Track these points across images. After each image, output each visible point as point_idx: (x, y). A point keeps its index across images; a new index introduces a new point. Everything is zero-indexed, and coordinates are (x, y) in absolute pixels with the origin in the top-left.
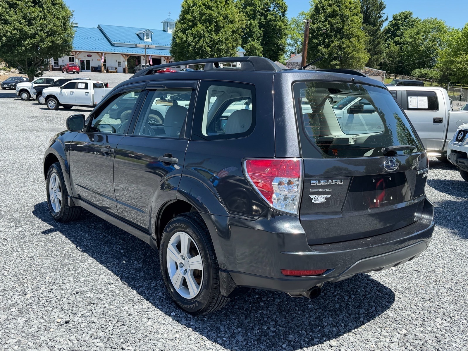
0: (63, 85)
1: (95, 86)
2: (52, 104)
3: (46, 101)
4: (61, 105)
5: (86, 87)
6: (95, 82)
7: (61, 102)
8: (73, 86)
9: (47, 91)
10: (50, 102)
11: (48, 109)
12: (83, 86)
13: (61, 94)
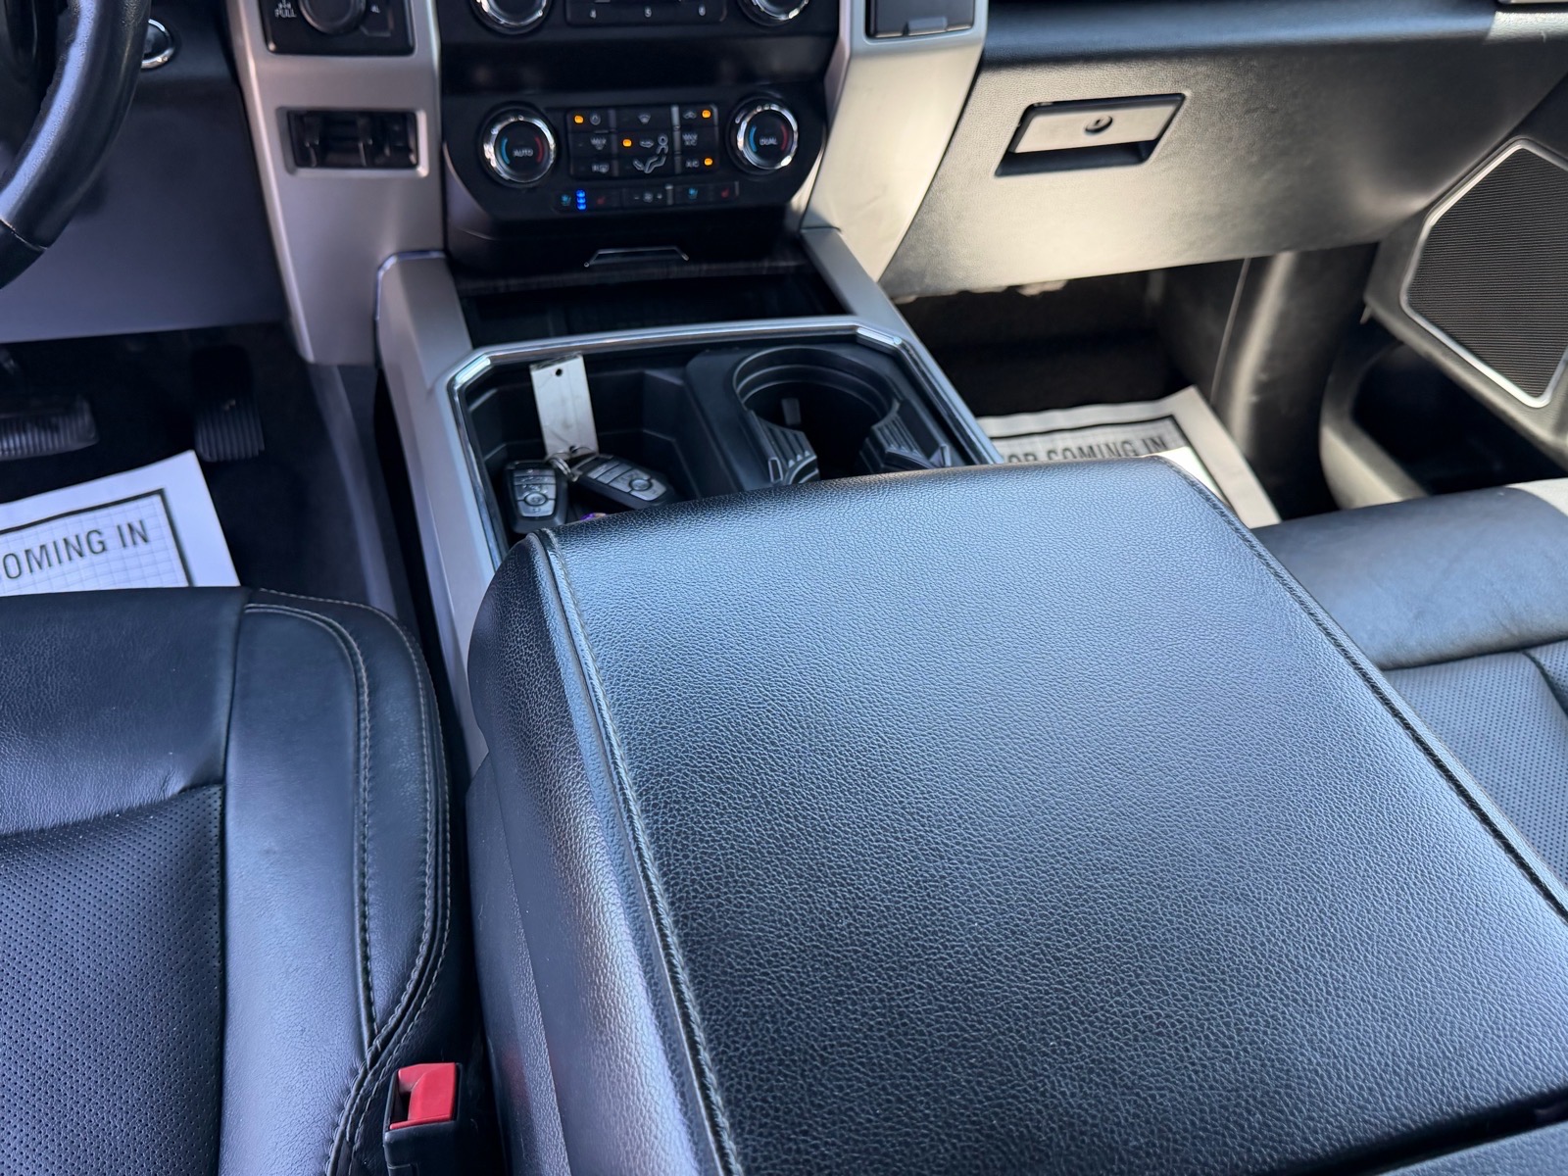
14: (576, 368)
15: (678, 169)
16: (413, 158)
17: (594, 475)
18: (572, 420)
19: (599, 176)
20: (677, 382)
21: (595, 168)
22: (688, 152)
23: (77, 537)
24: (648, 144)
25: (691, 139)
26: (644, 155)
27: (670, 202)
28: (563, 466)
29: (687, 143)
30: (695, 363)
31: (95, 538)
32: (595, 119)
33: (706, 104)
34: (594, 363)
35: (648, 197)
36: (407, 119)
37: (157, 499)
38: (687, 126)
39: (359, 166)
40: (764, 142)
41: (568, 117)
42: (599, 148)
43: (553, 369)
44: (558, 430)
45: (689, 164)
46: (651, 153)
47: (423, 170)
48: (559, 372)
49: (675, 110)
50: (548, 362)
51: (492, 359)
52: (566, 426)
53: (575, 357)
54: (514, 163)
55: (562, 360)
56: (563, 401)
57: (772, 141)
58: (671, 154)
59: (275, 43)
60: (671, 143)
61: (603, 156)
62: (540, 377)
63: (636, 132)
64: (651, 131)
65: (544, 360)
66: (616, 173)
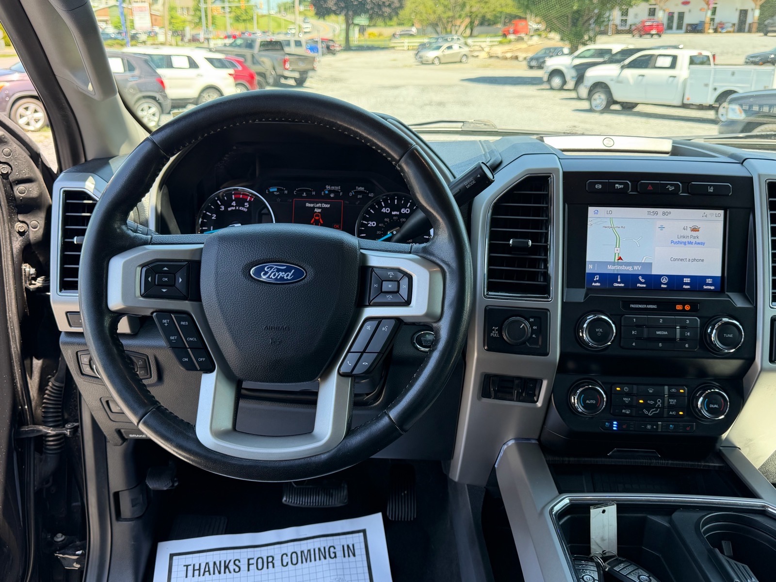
0: (627, 62)
1: (692, 61)
2: (600, 99)
3: (589, 93)
4: (616, 103)
5: (673, 66)
6: (694, 53)
8: (645, 62)
9: (593, 74)
10: (597, 95)
11: (592, 111)
13: (619, 80)
14: (612, 510)
15: (665, 415)
16: (535, 399)
17: (617, 569)
18: (606, 537)
19: (625, 415)
20: (667, 525)
21: (624, 411)
22: (671, 407)
23: (324, 548)
24: (652, 402)
25: (673, 402)
26: (649, 407)
27: (660, 430)
28: (600, 561)
29: (671, 403)
30: (676, 515)
31: (332, 550)
32: (626, 389)
33: (682, 386)
34: (622, 508)
35: (649, 427)
36: (537, 383)
37: (361, 534)
38: (671, 396)
39: (513, 400)
40: (711, 406)
41: (613, 387)
42: (627, 402)
43: (601, 509)
44: (598, 541)
45: (671, 413)
46: (652, 406)
47: (539, 404)
48: (604, 512)
49: (666, 388)
50: (599, 506)
51: (571, 500)
52: (603, 540)
53: (613, 505)
54: (585, 406)
55: (606, 505)
56: (604, 527)
57: (716, 406)
58: (663, 407)
59: (487, 346)
60: (663, 403)
61: (627, 406)
62: (594, 513)
63: (646, 396)
64: (654, 396)
65: (598, 504)
66: (634, 414)
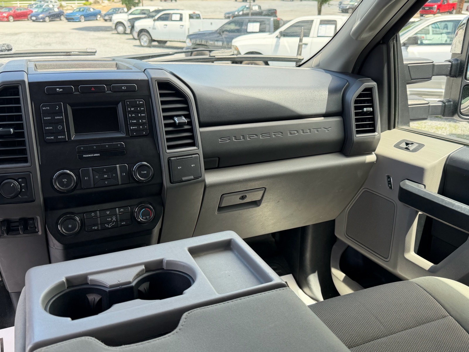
0: (156, 17)
1: (191, 17)
2: (145, 39)
3: (138, 36)
4: (154, 41)
5: (181, 19)
6: (191, 12)
7: (154, 38)
8: (166, 18)
9: (139, 25)
10: (142, 37)
11: (141, 46)
12: (178, 17)
13: (154, 29)
